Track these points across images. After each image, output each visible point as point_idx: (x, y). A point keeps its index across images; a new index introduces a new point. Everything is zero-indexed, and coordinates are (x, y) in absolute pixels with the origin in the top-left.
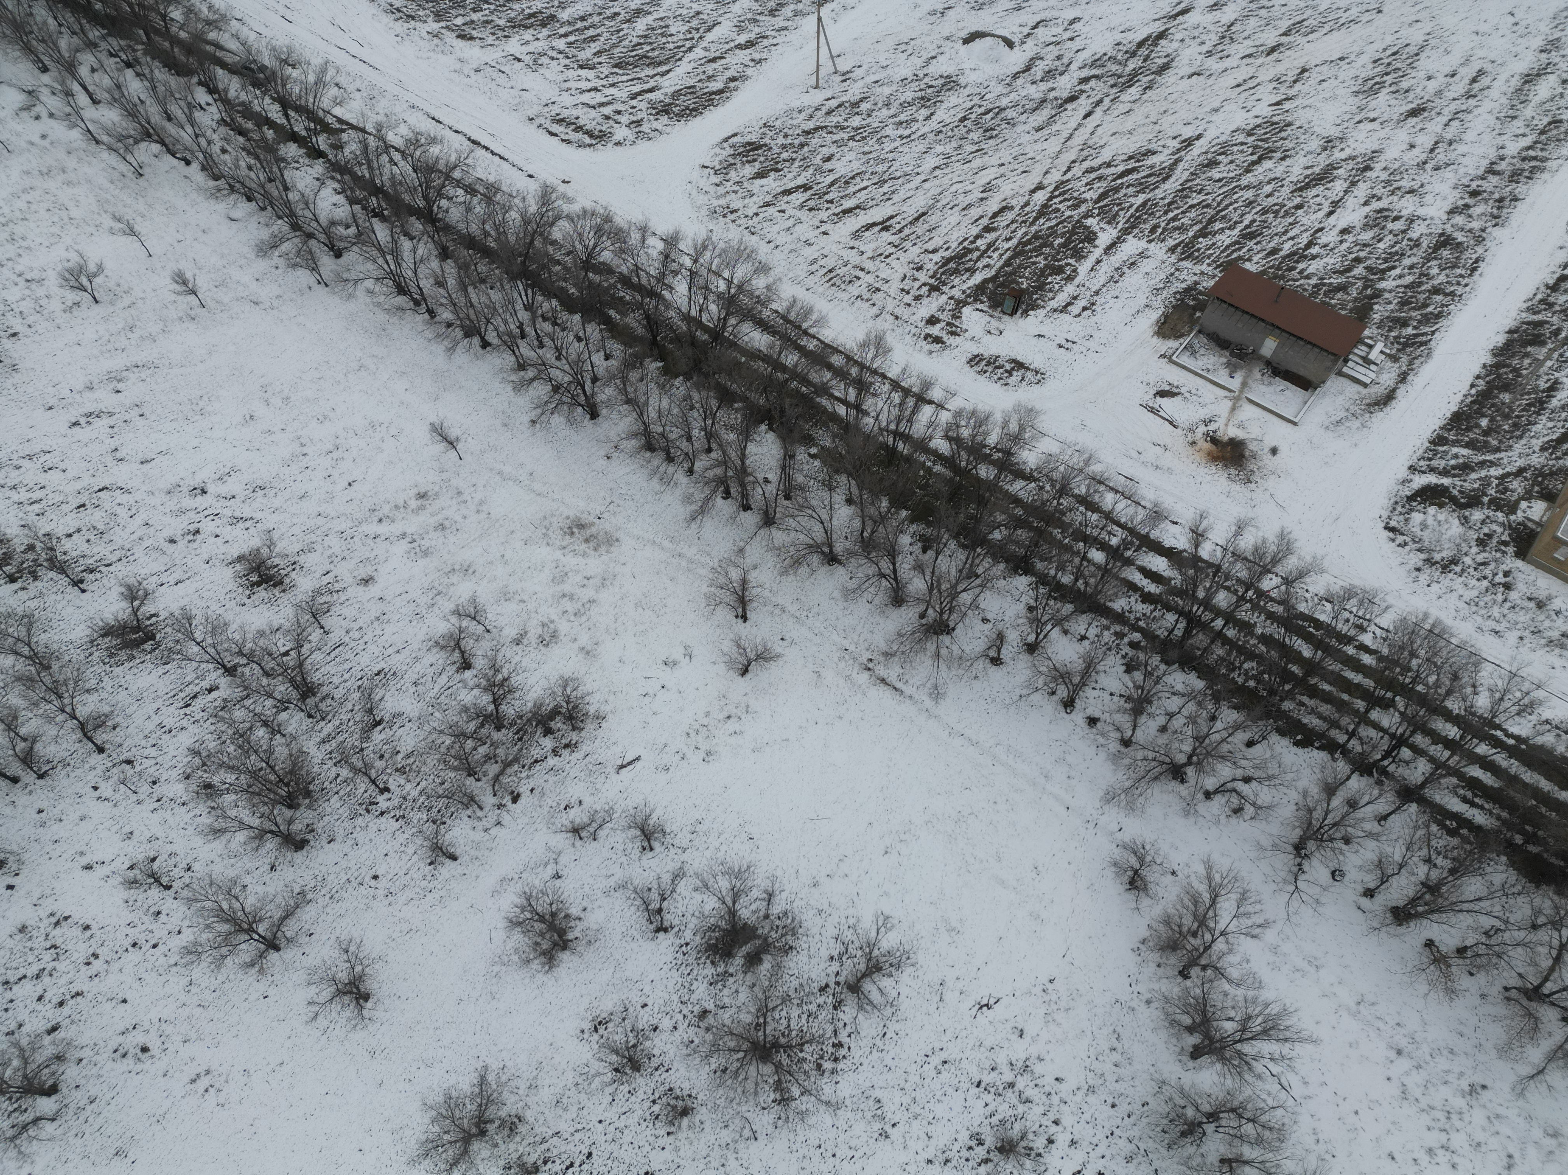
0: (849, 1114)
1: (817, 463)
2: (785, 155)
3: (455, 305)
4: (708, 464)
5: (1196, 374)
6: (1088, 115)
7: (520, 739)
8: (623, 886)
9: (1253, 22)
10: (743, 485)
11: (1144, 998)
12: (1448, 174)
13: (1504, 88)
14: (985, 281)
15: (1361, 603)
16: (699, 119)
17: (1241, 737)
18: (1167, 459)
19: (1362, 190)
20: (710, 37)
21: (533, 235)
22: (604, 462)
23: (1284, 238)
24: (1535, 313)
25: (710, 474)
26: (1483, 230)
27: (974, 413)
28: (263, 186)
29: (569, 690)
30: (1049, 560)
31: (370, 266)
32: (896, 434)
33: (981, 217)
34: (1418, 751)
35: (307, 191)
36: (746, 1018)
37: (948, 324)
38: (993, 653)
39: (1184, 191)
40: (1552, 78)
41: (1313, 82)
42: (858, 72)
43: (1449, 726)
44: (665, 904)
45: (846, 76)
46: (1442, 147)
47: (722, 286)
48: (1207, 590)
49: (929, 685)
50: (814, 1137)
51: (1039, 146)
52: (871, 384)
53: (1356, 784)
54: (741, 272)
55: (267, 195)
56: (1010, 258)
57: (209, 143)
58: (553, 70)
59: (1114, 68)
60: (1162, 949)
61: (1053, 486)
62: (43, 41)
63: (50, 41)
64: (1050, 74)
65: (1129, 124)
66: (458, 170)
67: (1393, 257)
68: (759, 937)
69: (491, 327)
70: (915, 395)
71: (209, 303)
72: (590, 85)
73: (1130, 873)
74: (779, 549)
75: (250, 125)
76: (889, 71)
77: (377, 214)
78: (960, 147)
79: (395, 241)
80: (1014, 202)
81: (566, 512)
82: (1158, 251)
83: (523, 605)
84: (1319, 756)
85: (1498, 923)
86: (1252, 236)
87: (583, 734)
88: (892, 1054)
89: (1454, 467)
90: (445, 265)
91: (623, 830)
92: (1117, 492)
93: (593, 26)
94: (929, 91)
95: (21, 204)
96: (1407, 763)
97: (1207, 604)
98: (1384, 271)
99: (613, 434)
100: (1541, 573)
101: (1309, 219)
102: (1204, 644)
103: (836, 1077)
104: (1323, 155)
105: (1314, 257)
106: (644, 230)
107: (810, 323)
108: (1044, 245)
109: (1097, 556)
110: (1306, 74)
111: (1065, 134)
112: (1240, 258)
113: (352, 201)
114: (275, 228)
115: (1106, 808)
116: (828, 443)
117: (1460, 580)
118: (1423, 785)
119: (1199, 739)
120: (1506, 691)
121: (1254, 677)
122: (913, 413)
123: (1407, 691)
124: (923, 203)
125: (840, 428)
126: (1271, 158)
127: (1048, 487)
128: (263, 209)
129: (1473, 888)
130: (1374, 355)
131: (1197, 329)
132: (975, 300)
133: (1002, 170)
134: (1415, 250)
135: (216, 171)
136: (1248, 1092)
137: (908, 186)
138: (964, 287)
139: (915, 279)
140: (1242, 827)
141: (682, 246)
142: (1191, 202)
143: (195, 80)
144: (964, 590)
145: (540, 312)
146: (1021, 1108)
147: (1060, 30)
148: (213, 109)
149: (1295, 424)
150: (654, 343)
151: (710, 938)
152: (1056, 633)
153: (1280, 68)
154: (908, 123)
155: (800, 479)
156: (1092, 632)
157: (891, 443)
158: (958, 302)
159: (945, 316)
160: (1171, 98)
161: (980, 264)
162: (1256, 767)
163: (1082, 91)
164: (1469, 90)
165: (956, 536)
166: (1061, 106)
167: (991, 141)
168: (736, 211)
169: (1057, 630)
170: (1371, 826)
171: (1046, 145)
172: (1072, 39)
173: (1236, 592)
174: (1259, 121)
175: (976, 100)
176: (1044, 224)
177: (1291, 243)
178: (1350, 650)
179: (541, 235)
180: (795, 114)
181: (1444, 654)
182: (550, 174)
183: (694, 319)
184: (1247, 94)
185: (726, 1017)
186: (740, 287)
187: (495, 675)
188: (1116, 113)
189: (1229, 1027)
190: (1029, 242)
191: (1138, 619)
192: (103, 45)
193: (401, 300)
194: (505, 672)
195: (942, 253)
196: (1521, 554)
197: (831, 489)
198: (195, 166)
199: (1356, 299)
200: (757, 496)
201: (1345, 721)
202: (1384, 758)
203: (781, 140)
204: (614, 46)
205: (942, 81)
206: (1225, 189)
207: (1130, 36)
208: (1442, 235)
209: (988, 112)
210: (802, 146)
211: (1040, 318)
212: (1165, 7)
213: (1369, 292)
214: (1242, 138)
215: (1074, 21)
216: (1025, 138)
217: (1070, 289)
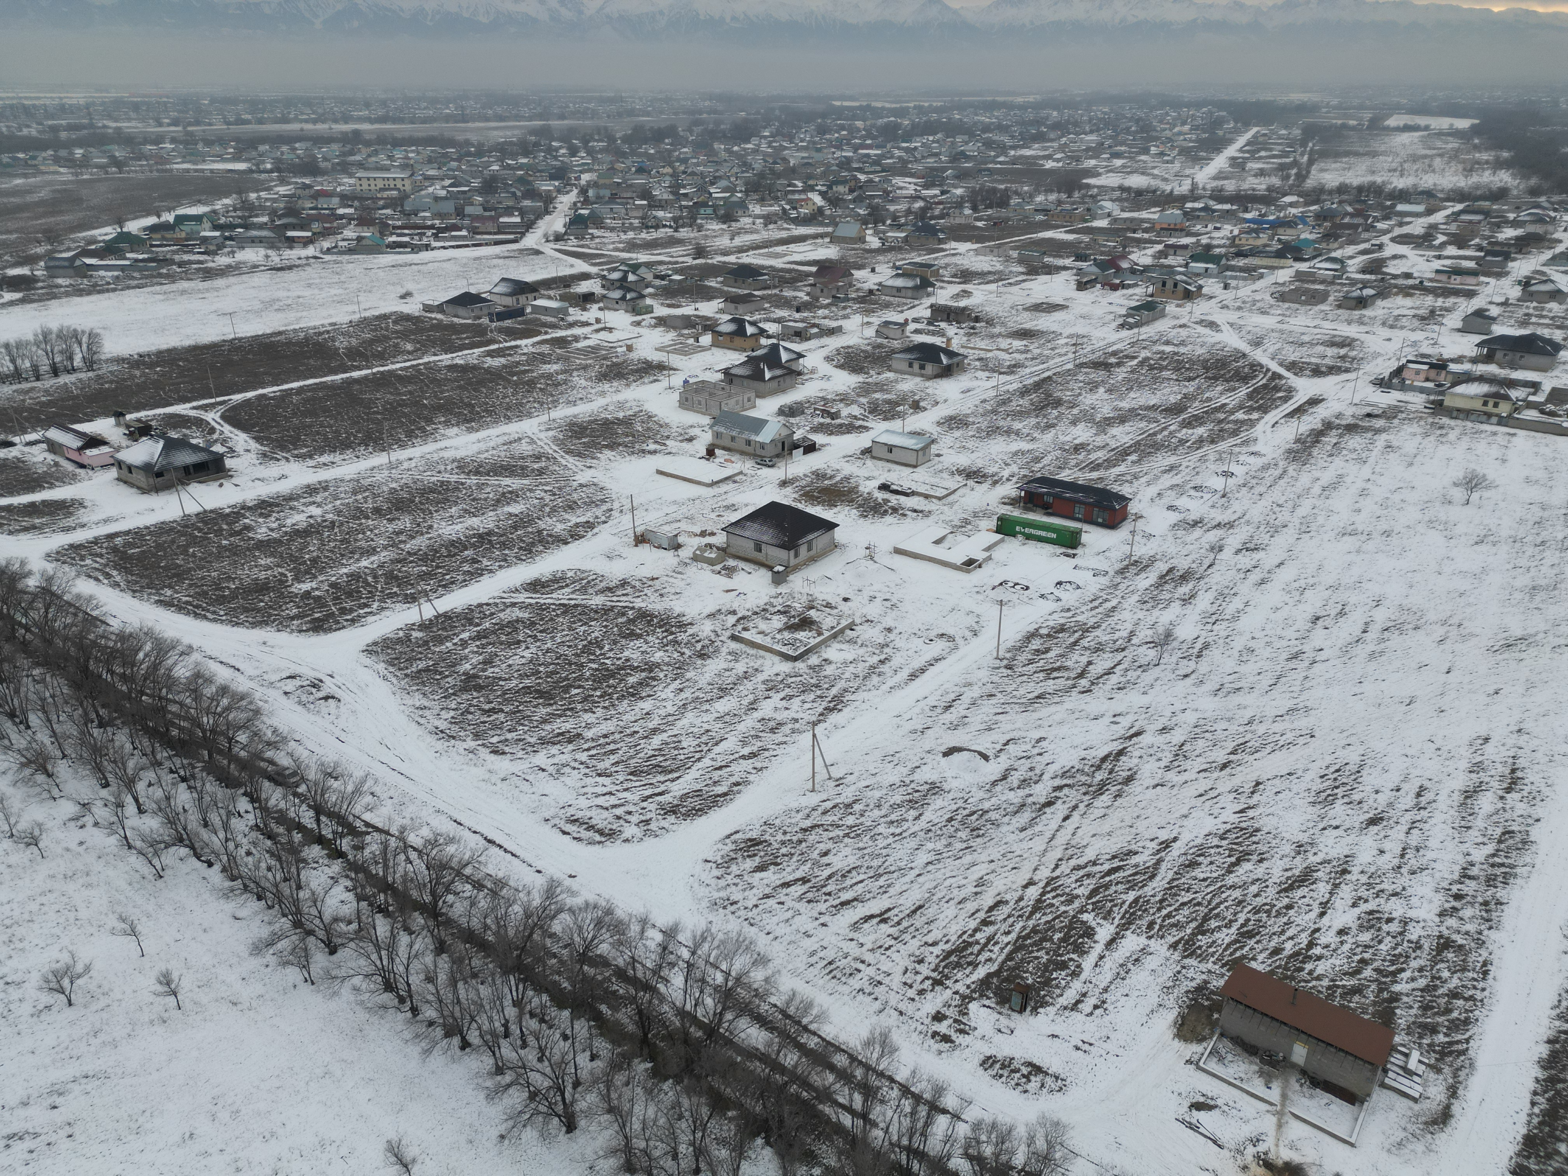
2: (784, 850)
3: (441, 1001)
5: (1230, 1084)
6: (1066, 818)
9: (1201, 743)
12: (1424, 877)
13: (1449, 802)
14: (989, 975)
16: (704, 817)
19: (1346, 893)
20: (717, 749)
21: (532, 929)
23: (1283, 938)
26: (1480, 933)
27: (994, 1126)
28: (276, 885)
31: (363, 962)
32: (910, 1151)
33: (978, 911)
35: (320, 891)
37: (956, 1021)
39: (1172, 889)
40: (1489, 794)
41: (1269, 793)
42: (850, 779)
45: (839, 782)
46: (1410, 854)
47: (719, 978)
51: (1025, 845)
52: (879, 1088)
54: (739, 964)
55: (279, 897)
56: (1011, 953)
57: (237, 847)
58: (573, 778)
59: (1084, 778)
62: (115, 762)
63: (120, 762)
64: (1024, 783)
65: (1106, 827)
66: (470, 867)
67: (1399, 960)
69: (474, 1025)
70: (927, 1102)
71: (187, 1004)
72: (605, 790)
75: (281, 830)
76: (878, 778)
77: (382, 910)
78: (950, 844)
79: (393, 936)
80: (1008, 897)
82: (1161, 948)
86: (1250, 935)
90: (439, 960)
93: (614, 742)
94: (916, 795)
95: (34, 906)
98: (1394, 974)
99: (589, 1151)
101: (1305, 919)
104: (1298, 858)
105: (1319, 958)
106: (644, 922)
107: (810, 1018)
108: (1044, 939)
110: (1261, 787)
111: (1048, 835)
112: (1244, 957)
113: (359, 898)
114: (278, 925)
116: (833, 1162)
122: (927, 1125)
124: (919, 897)
125: (846, 1142)
126: (1248, 860)
128: (270, 907)
130: (1413, 1065)
131: (1218, 1031)
132: (981, 996)
133: (992, 866)
134: (1418, 952)
135: (235, 872)
137: (903, 880)
138: (968, 981)
139: (917, 973)
141: (681, 937)
142: (1182, 900)
143: (242, 791)
145: (528, 1008)
147: (1029, 747)
148: (251, 816)
149: (1352, 1145)
150: (644, 1040)
153: (1236, 782)
154: (899, 822)
157: (904, 1162)
158: (963, 997)
159: (951, 1012)
160: (1141, 805)
161: (981, 958)
163: (1058, 798)
164: (1417, 804)
166: (1040, 810)
167: (978, 840)
168: (736, 903)
171: (1031, 844)
172: (1040, 754)
174: (1228, 826)
175: (960, 803)
176: (1041, 919)
177: (1291, 943)
179: (541, 927)
180: (793, 814)
182: (556, 869)
183: (689, 1013)
184: (1210, 802)
186: (738, 979)
188: (1092, 817)
190: (1028, 936)
192: (168, 764)
193: (388, 998)
195: (942, 946)
198: (217, 867)
199: (1374, 1003)
203: (780, 837)
204: (631, 757)
205: (927, 787)
206: (1212, 888)
207: (1092, 753)
208: (1440, 937)
209: (972, 813)
210: (800, 842)
211: (1051, 1017)
212: (1119, 730)
213: (1386, 995)
214: (1216, 841)
215: (1039, 740)
216: (1011, 838)
217: (1077, 985)
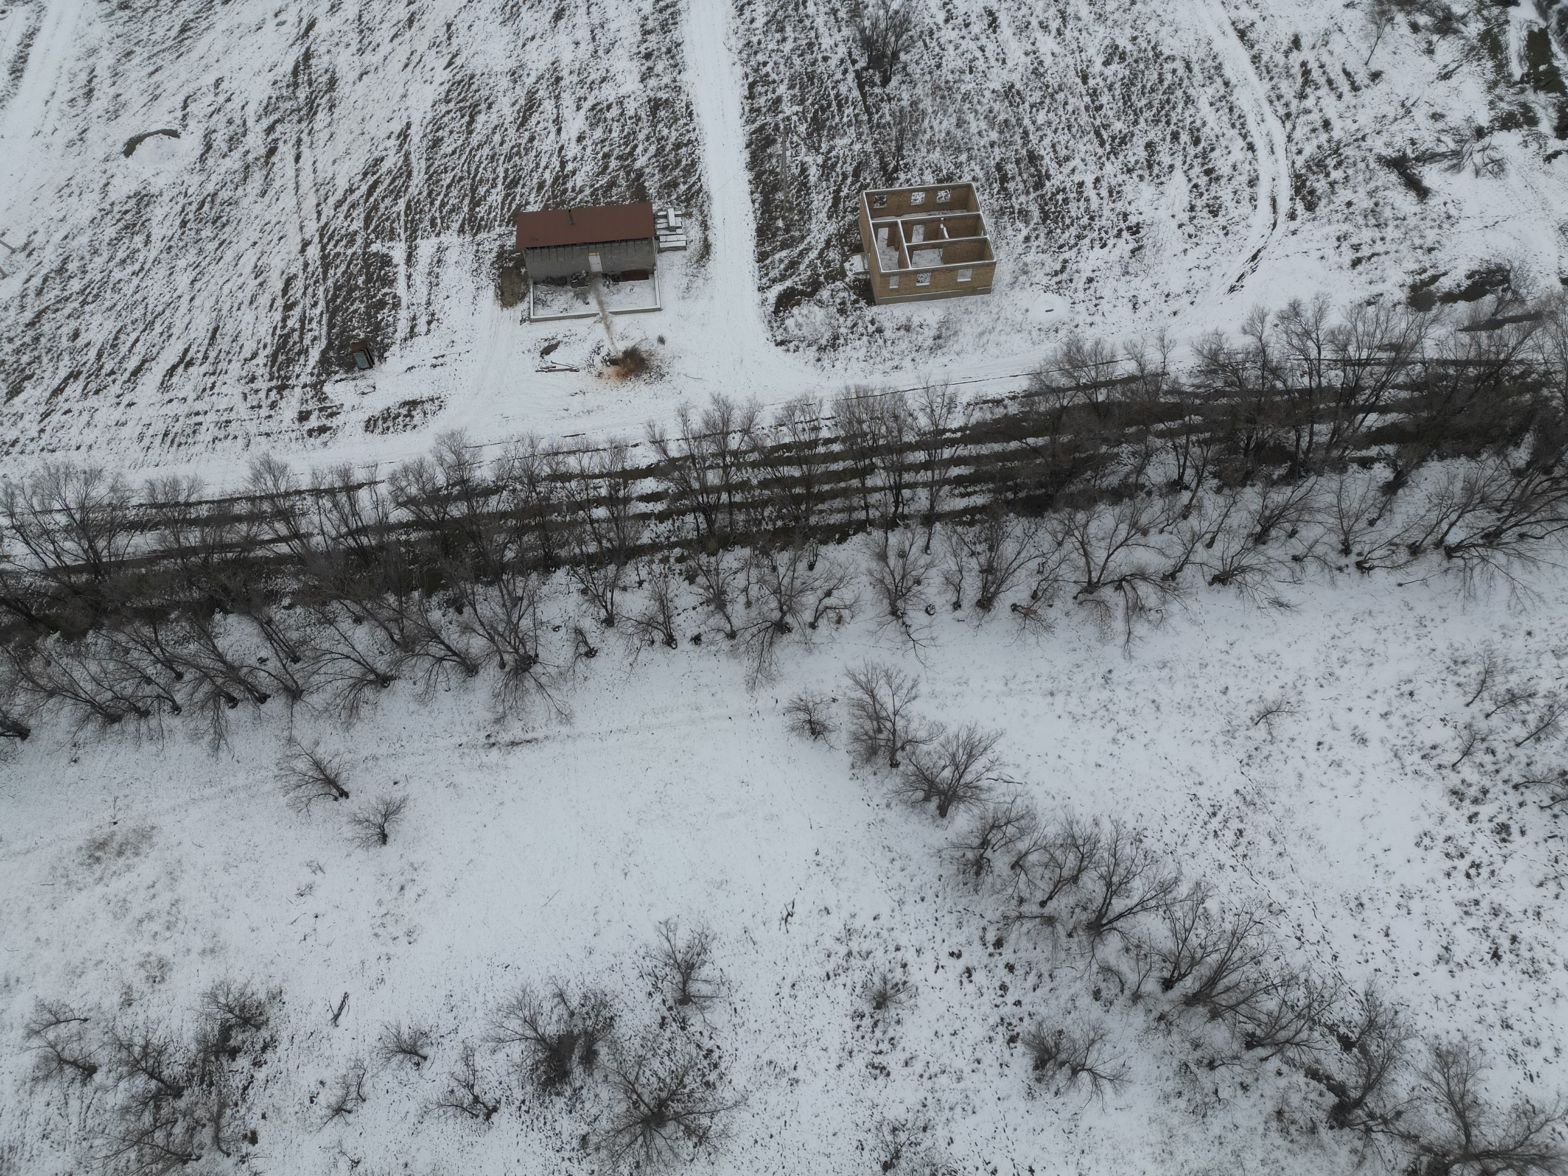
0: (758, 1095)
1: (299, 610)
2: (25, 359)
4: (188, 689)
5: (560, 318)
6: (297, 158)
7: (211, 1084)
8: (426, 1112)
10: (241, 682)
11: (883, 806)
12: (617, 51)
14: (324, 353)
15: (803, 411)
17: (802, 566)
18: (592, 401)
19: (568, 100)
22: (75, 769)
23: (540, 170)
24: (753, 122)
25: (199, 696)
26: (675, 81)
27: (406, 469)
29: (222, 1000)
30: (566, 543)
32: (351, 533)
33: (273, 301)
34: (912, 486)
36: (621, 1108)
37: (321, 410)
38: (583, 649)
39: (432, 178)
41: (463, 31)
42: (38, 239)
43: (917, 454)
44: (477, 1090)
45: (28, 249)
46: (598, 33)
47: (62, 519)
48: (698, 479)
49: (553, 716)
50: (745, 1140)
51: (276, 208)
52: (292, 507)
53: (895, 538)
54: (71, 494)
56: (330, 321)
59: (288, 105)
60: (868, 760)
61: (522, 483)
64: (233, 141)
65: (340, 146)
67: (629, 138)
68: (579, 1036)
70: (341, 489)
73: (807, 726)
74: (326, 710)
76: (71, 221)
78: (201, 250)
80: (293, 270)
81: (74, 845)
82: (450, 238)
83: (104, 965)
84: (858, 539)
85: (1039, 560)
86: (514, 183)
87: (272, 1023)
88: (752, 1019)
89: (786, 270)
91: (384, 1067)
92: (574, 452)
94: (128, 216)
96: (912, 499)
97: (706, 489)
98: (631, 154)
99: (60, 736)
100: (892, 306)
101: (547, 144)
102: (727, 520)
103: (726, 1079)
104: (518, 87)
105: (574, 173)
107: (185, 493)
108: (351, 291)
109: (600, 512)
110: (453, 28)
111: (291, 185)
112: (519, 206)
115: (755, 694)
116: (295, 585)
117: (849, 347)
118: (932, 506)
119: (777, 591)
120: (931, 403)
121: (778, 517)
122: (352, 505)
123: (875, 450)
124: (207, 320)
125: (294, 564)
126: (480, 112)
127: (519, 487)
129: (1010, 549)
130: (673, 221)
131: (531, 282)
132: (329, 375)
133: (258, 248)
134: (640, 124)
136: (991, 806)
137: (179, 314)
138: (309, 369)
139: (257, 391)
140: (851, 628)
142: (445, 183)
144: (520, 618)
146: (868, 964)
147: (211, 97)
149: (659, 310)
150: (32, 621)
151: (539, 1079)
152: (618, 596)
153: (429, 33)
154: (131, 257)
155: (294, 635)
156: (644, 574)
157: (353, 544)
158: (314, 386)
159: (312, 405)
160: (359, 105)
161: (307, 341)
162: (827, 580)
163: (276, 140)
165: (477, 580)
166: (267, 163)
167: (226, 229)
168: (16, 441)
169: (617, 592)
170: (924, 560)
171: (280, 204)
172: (228, 100)
173: (718, 465)
174: (446, 86)
175: (182, 201)
176: (337, 273)
177: (548, 171)
178: (821, 450)
181: (877, 407)
183: (57, 568)
184: (418, 69)
185: (604, 1124)
186: (82, 507)
187: (130, 1053)
188: (321, 143)
189: (947, 773)
190: (335, 297)
191: (668, 538)
194: (139, 1041)
195: (262, 354)
196: (871, 302)
197: (331, 622)
199: (628, 187)
200: (263, 680)
201: (856, 501)
202: (897, 508)
205: (133, 202)
206: (464, 157)
207: (280, 71)
208: (650, 101)
209: (202, 205)
210: (36, 339)
211: (398, 354)
212: (291, 30)
213: (633, 175)
214: (443, 108)
215: (218, 83)
216: (257, 209)
217: (403, 314)
